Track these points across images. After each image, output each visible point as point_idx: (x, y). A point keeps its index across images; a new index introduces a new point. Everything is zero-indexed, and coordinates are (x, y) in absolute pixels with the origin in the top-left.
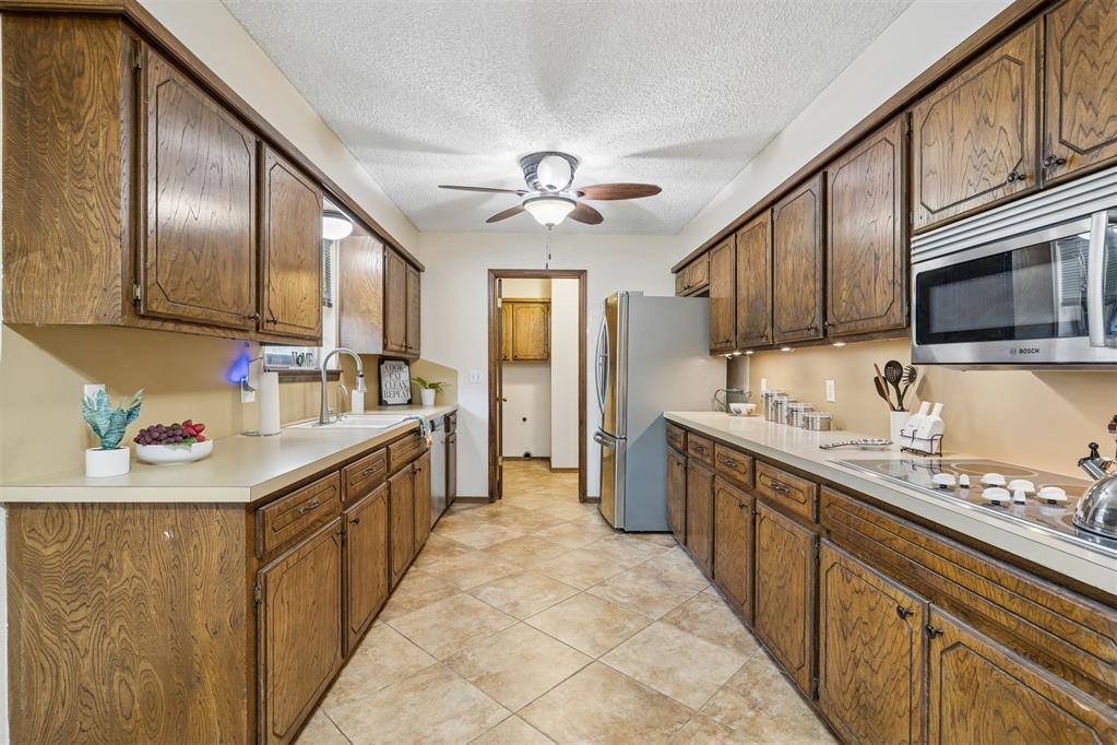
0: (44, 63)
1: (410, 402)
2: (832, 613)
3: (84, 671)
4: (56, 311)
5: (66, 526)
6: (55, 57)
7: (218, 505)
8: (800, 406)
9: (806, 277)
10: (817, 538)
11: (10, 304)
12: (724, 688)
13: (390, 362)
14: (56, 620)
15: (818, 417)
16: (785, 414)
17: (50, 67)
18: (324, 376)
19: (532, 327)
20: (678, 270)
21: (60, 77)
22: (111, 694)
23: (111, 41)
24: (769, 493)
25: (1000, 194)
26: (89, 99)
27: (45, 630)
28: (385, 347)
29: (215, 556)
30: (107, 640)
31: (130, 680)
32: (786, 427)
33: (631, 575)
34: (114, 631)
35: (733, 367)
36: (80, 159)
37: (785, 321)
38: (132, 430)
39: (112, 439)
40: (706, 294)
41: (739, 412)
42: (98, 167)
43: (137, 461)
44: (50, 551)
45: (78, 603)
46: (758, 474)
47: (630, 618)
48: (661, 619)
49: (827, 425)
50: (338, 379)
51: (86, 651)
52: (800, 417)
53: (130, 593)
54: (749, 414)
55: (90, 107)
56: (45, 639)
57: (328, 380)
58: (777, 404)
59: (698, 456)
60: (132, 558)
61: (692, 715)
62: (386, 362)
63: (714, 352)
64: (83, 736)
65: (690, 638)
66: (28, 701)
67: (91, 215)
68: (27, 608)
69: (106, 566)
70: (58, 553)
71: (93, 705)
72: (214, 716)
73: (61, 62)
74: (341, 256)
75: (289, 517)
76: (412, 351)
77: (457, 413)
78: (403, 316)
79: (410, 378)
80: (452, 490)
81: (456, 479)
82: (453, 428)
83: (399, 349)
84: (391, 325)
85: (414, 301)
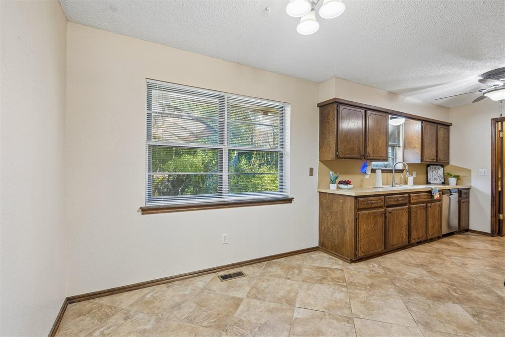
1: (443, 183)
3: (329, 224)
4: (326, 158)
5: (326, 197)
7: (349, 196)
11: (320, 157)
13: (433, 166)
14: (325, 214)
17: (325, 114)
18: (394, 171)
21: (327, 116)
22: (332, 230)
23: (334, 107)
26: (330, 118)
28: (422, 160)
29: (349, 206)
31: (335, 228)
34: (333, 218)
36: (329, 130)
38: (338, 181)
39: (334, 182)
42: (332, 131)
43: (338, 188)
45: (328, 212)
50: (403, 172)
51: (329, 221)
53: (335, 211)
55: (331, 120)
56: (324, 217)
57: (395, 172)
60: (336, 204)
62: (431, 166)
64: (328, 237)
66: (321, 227)
67: (331, 140)
68: (321, 211)
69: (332, 205)
70: (325, 202)
72: (348, 239)
73: (327, 113)
74: (405, 128)
75: (366, 203)
76: (441, 161)
77: (470, 190)
78: (435, 147)
79: (444, 173)
80: (463, 224)
81: (468, 220)
82: (465, 196)
83: (431, 160)
84: (426, 152)
85: (443, 140)
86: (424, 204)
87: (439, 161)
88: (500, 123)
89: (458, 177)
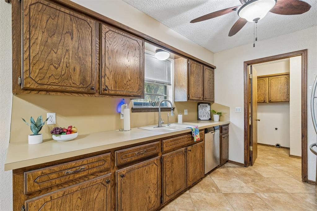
1: (210, 119)
13: (202, 104)
18: (160, 110)
19: (280, 87)
28: (188, 98)
62: (200, 104)
76: (207, 100)
77: (229, 125)
78: (201, 86)
79: (210, 110)
80: (224, 157)
81: (228, 153)
82: (225, 132)
83: (198, 99)
84: (192, 90)
85: (209, 80)
86: (183, 149)
87: (205, 100)
88: (250, 66)
89: (220, 114)
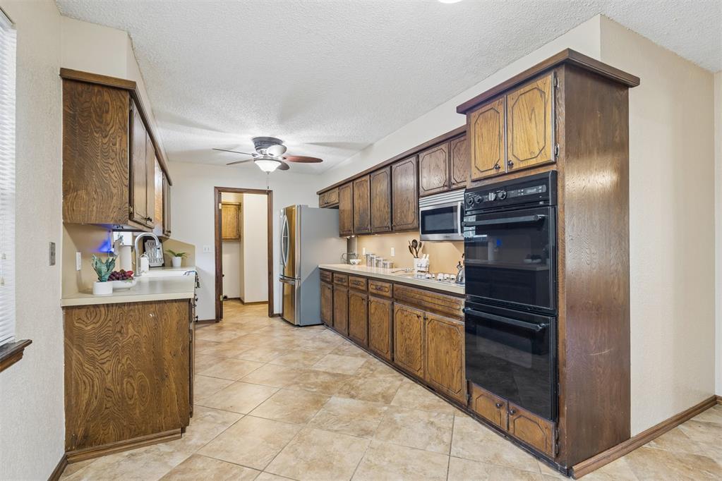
0: (86, 105)
1: (163, 265)
2: (398, 327)
3: (107, 381)
4: (93, 218)
5: (98, 315)
6: (93, 102)
7: (176, 301)
8: (381, 259)
9: (384, 206)
10: (393, 303)
11: (67, 214)
12: (361, 368)
13: (150, 241)
14: (92, 360)
15: (388, 263)
16: (375, 262)
17: (90, 107)
19: (229, 219)
20: (320, 193)
21: (95, 111)
22: (122, 390)
23: (123, 100)
24: (374, 291)
25: (441, 189)
26: (111, 124)
27: (86, 365)
28: (164, 231)
29: (175, 322)
30: (120, 365)
31: (132, 381)
32: (375, 268)
33: (310, 342)
34: (124, 361)
35: (349, 243)
36: (106, 150)
37: (376, 223)
40: (337, 207)
41: (354, 263)
42: (116, 155)
44: (89, 328)
45: (104, 350)
46: (369, 285)
47: (316, 355)
48: (330, 354)
49: (392, 266)
51: (109, 371)
52: (381, 263)
53: (133, 343)
54: (359, 264)
55: (112, 127)
56: (87, 370)
58: (372, 258)
59: (339, 283)
60: (133, 327)
61: (351, 376)
62: (148, 241)
63: (341, 236)
64: (107, 411)
65: (343, 357)
66: (76, 399)
67: (112, 175)
68: (76, 356)
69: (120, 332)
70: (94, 328)
71: (112, 396)
72: (174, 391)
73: (96, 105)
